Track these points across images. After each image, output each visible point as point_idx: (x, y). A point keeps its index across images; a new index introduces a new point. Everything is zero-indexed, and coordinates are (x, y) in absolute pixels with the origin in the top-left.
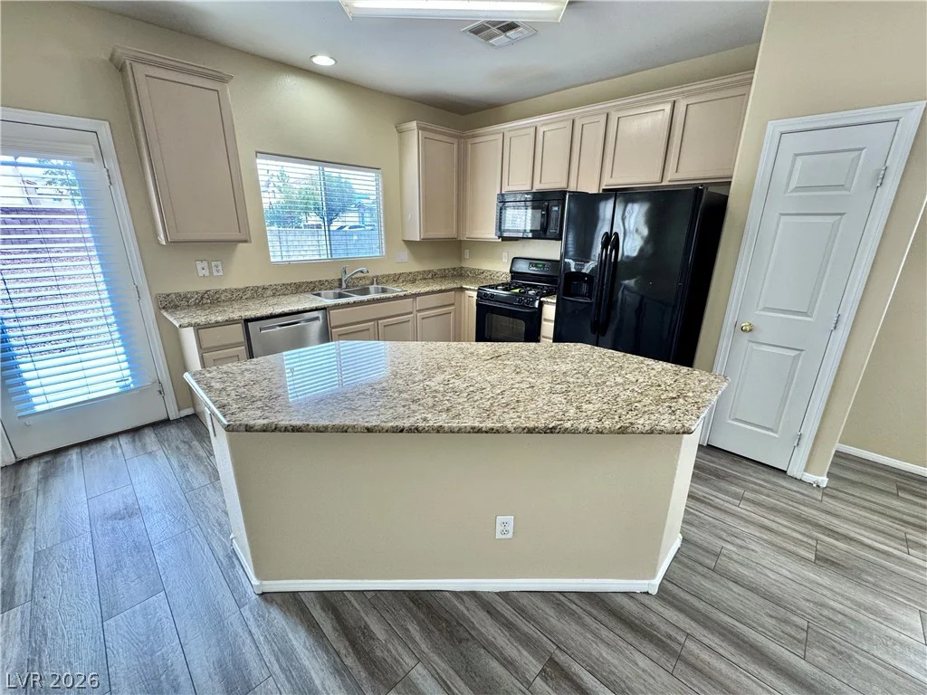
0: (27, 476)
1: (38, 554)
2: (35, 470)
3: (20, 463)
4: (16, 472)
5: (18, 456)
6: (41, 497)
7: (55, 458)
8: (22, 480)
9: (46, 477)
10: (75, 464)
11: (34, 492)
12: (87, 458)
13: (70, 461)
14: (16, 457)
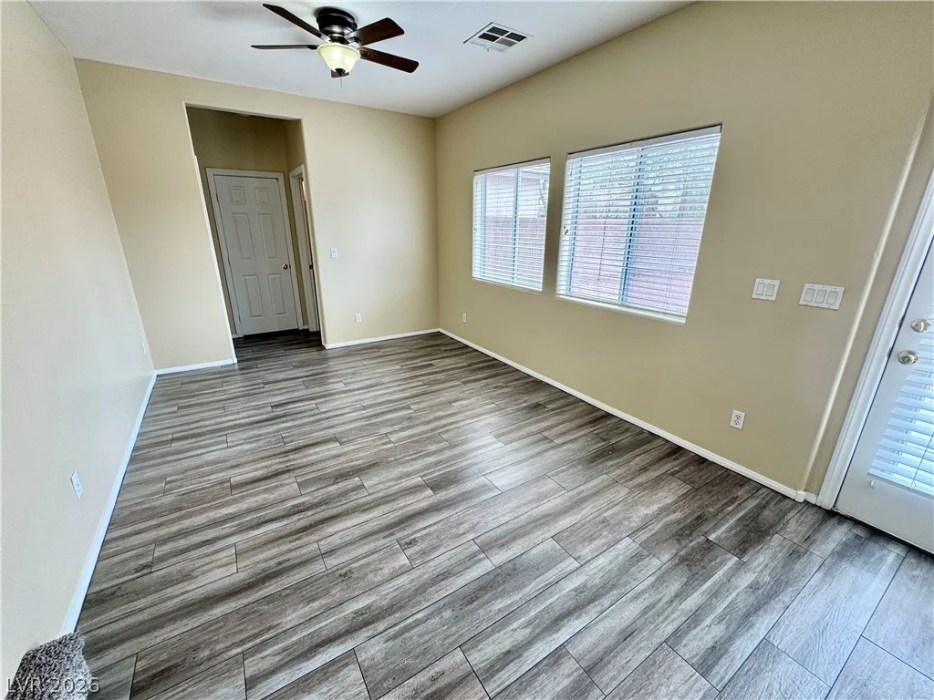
0: (827, 536)
1: (765, 643)
2: (840, 534)
3: (832, 515)
4: (822, 522)
5: (837, 506)
6: (820, 575)
7: (869, 539)
8: (819, 536)
9: (842, 553)
10: (884, 568)
11: (819, 561)
12: (903, 576)
13: (881, 559)
14: (834, 506)
